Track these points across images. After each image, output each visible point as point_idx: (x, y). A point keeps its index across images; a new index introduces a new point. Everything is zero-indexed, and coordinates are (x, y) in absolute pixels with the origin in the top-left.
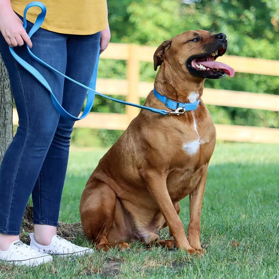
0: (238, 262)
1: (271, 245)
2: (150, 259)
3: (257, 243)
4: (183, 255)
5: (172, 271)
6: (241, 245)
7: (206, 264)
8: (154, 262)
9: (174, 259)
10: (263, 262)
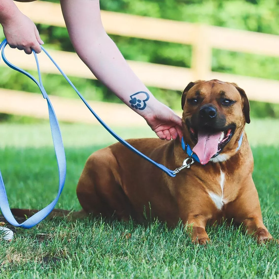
0: (130, 258)
1: (173, 239)
2: (13, 252)
3: (155, 235)
4: (57, 248)
5: (43, 267)
6: (134, 237)
7: (88, 259)
8: (19, 256)
9: (46, 253)
10: (164, 258)
